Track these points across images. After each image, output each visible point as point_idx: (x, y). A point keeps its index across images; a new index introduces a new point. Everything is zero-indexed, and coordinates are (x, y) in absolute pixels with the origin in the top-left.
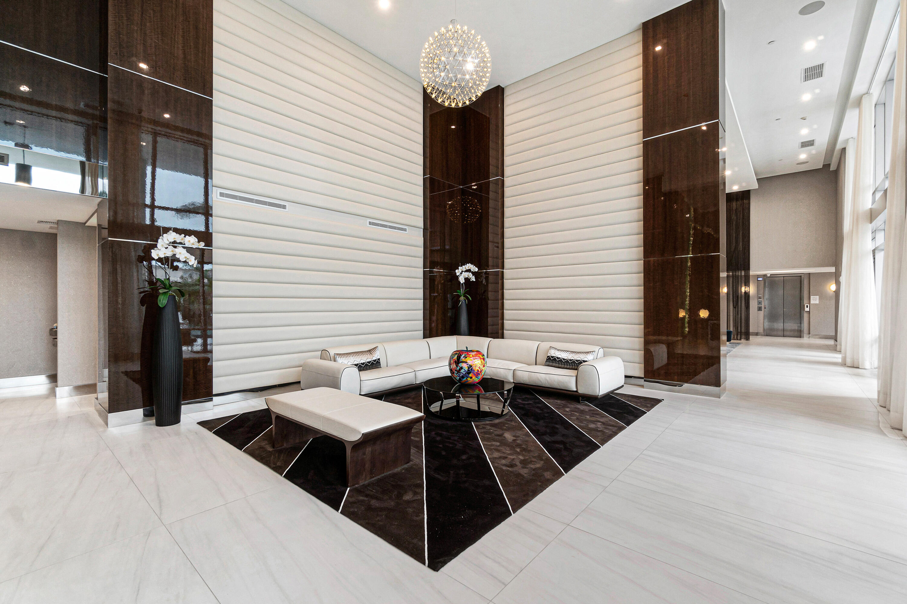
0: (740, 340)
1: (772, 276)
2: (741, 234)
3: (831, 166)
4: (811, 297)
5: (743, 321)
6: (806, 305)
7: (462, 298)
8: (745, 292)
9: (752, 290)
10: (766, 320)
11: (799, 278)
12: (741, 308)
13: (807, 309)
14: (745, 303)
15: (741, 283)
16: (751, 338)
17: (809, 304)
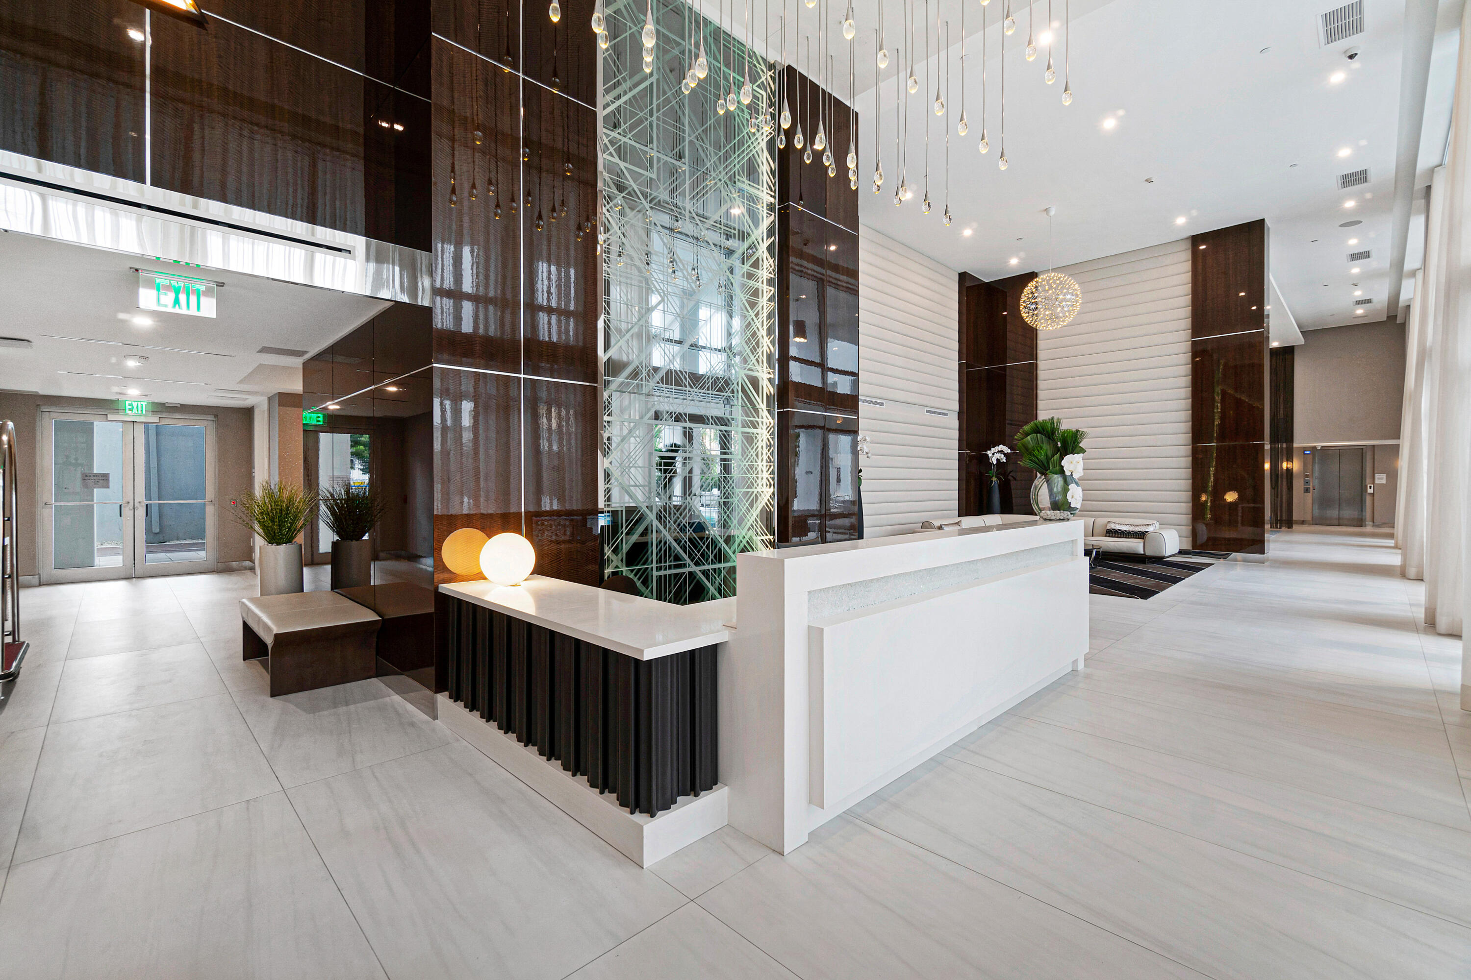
0: (1280, 528)
1: (1323, 448)
2: (1282, 398)
3: (1398, 318)
4: (1376, 475)
5: (1284, 505)
6: (1369, 485)
7: (994, 479)
8: (1287, 468)
9: (1296, 466)
10: (1316, 507)
11: (1360, 451)
12: (1281, 490)
13: (1370, 491)
14: (1287, 483)
15: (1282, 456)
16: (1294, 526)
17: (1373, 483)
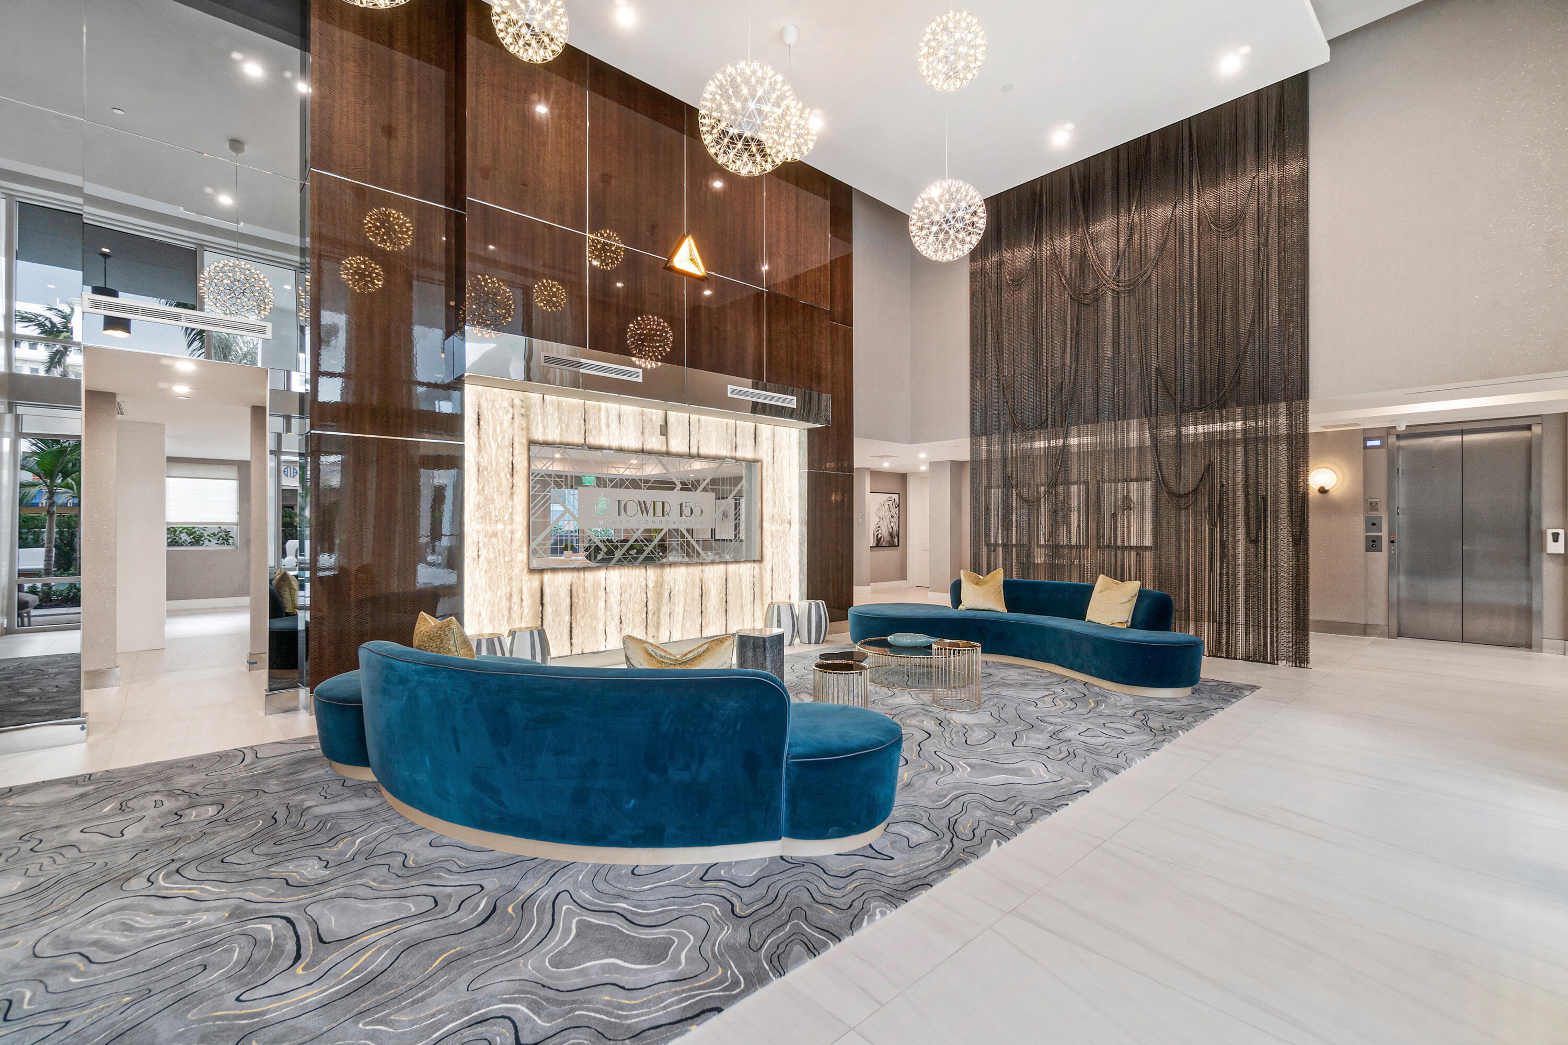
0: (1272, 663)
6: (1550, 532)
